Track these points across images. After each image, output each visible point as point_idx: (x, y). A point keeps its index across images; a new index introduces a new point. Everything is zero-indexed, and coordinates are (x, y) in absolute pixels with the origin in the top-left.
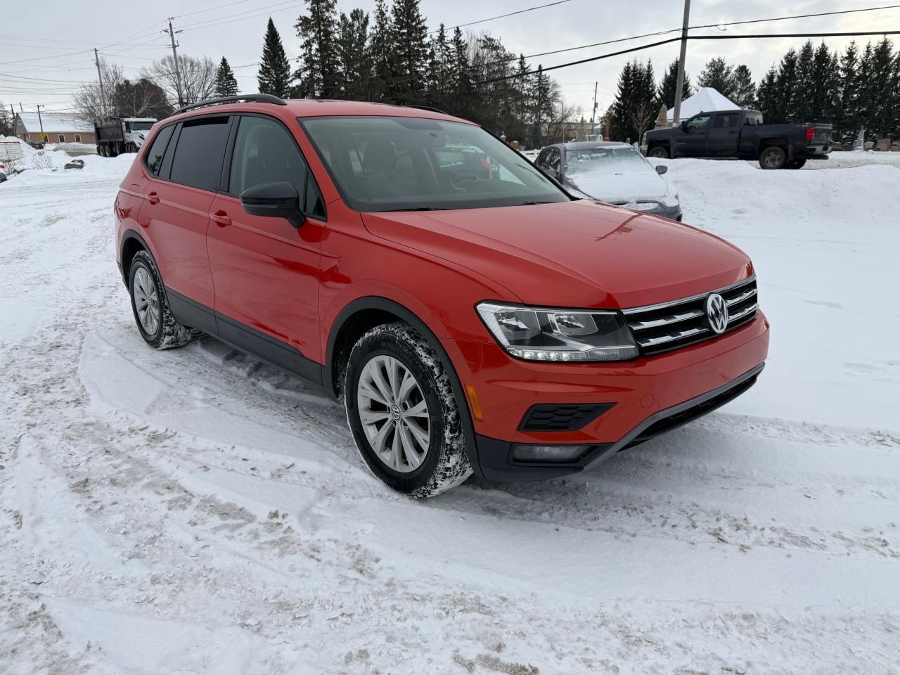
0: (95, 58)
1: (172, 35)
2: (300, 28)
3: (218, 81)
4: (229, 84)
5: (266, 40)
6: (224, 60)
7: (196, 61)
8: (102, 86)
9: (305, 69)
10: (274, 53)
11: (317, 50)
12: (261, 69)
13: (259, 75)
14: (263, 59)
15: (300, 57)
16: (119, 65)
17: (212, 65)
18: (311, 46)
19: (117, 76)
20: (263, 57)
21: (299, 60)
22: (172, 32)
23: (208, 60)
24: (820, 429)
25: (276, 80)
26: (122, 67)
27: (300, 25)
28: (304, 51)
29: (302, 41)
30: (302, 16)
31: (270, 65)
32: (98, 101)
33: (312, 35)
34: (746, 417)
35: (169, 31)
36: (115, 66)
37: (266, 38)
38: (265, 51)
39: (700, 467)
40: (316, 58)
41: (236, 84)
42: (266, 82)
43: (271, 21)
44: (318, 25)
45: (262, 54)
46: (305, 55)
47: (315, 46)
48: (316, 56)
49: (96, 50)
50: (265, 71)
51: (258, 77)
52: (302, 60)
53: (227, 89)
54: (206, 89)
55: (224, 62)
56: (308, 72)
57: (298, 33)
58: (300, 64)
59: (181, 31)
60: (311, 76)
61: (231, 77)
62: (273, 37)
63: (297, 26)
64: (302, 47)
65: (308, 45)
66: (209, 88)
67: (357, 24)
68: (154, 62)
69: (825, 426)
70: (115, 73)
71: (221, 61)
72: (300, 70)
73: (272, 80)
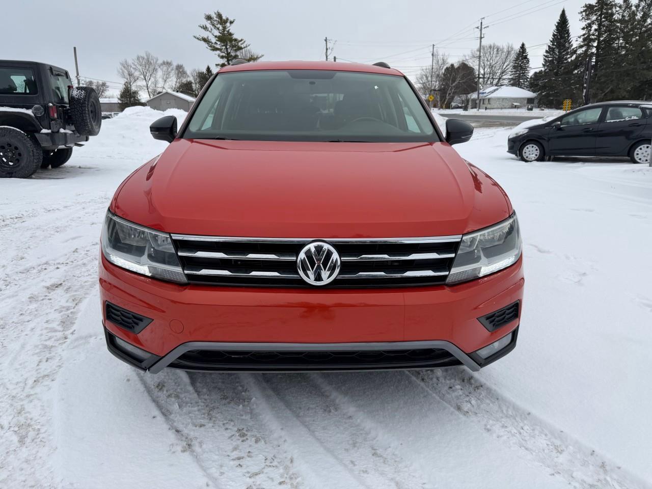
0: (432, 50)
1: (481, 30)
2: (584, 14)
3: (514, 61)
4: (523, 62)
5: (557, 27)
6: (523, 45)
7: (501, 47)
8: (433, 68)
9: (581, 47)
10: (561, 36)
11: (596, 30)
12: (547, 49)
13: (545, 54)
14: (551, 41)
15: (580, 37)
16: (446, 54)
17: (512, 49)
18: (591, 27)
19: (444, 62)
20: (551, 40)
21: (579, 39)
22: (481, 28)
23: (510, 46)
24: (608, 468)
25: (559, 57)
26: (448, 55)
27: (585, 11)
28: (584, 32)
29: (584, 24)
30: (587, 3)
31: (555, 45)
32: (429, 79)
33: (594, 18)
34: (529, 414)
35: (480, 27)
36: (443, 55)
37: (557, 24)
38: (554, 35)
39: (373, 434)
40: (593, 37)
41: (529, 62)
42: (550, 59)
43: (563, 12)
44: (601, 9)
45: (551, 37)
46: (584, 35)
47: (595, 27)
48: (593, 35)
49: (434, 45)
50: (550, 50)
51: (544, 55)
52: (581, 39)
53: (521, 66)
54: (504, 67)
55: (523, 47)
56: (584, 49)
57: (581, 18)
58: (578, 42)
59: (488, 27)
60: (586, 51)
61: (526, 57)
62: (563, 25)
63: (582, 12)
64: (583, 29)
65: (589, 26)
66: (507, 66)
67: (644, 4)
68: (472, 51)
69: (619, 468)
70: (443, 60)
71: (520, 45)
72: (576, 47)
73: (555, 57)
